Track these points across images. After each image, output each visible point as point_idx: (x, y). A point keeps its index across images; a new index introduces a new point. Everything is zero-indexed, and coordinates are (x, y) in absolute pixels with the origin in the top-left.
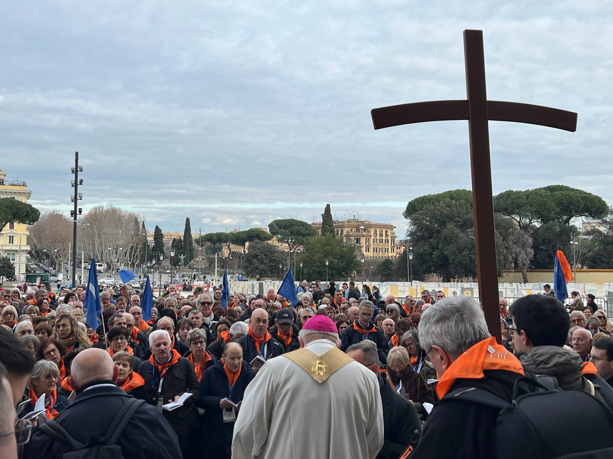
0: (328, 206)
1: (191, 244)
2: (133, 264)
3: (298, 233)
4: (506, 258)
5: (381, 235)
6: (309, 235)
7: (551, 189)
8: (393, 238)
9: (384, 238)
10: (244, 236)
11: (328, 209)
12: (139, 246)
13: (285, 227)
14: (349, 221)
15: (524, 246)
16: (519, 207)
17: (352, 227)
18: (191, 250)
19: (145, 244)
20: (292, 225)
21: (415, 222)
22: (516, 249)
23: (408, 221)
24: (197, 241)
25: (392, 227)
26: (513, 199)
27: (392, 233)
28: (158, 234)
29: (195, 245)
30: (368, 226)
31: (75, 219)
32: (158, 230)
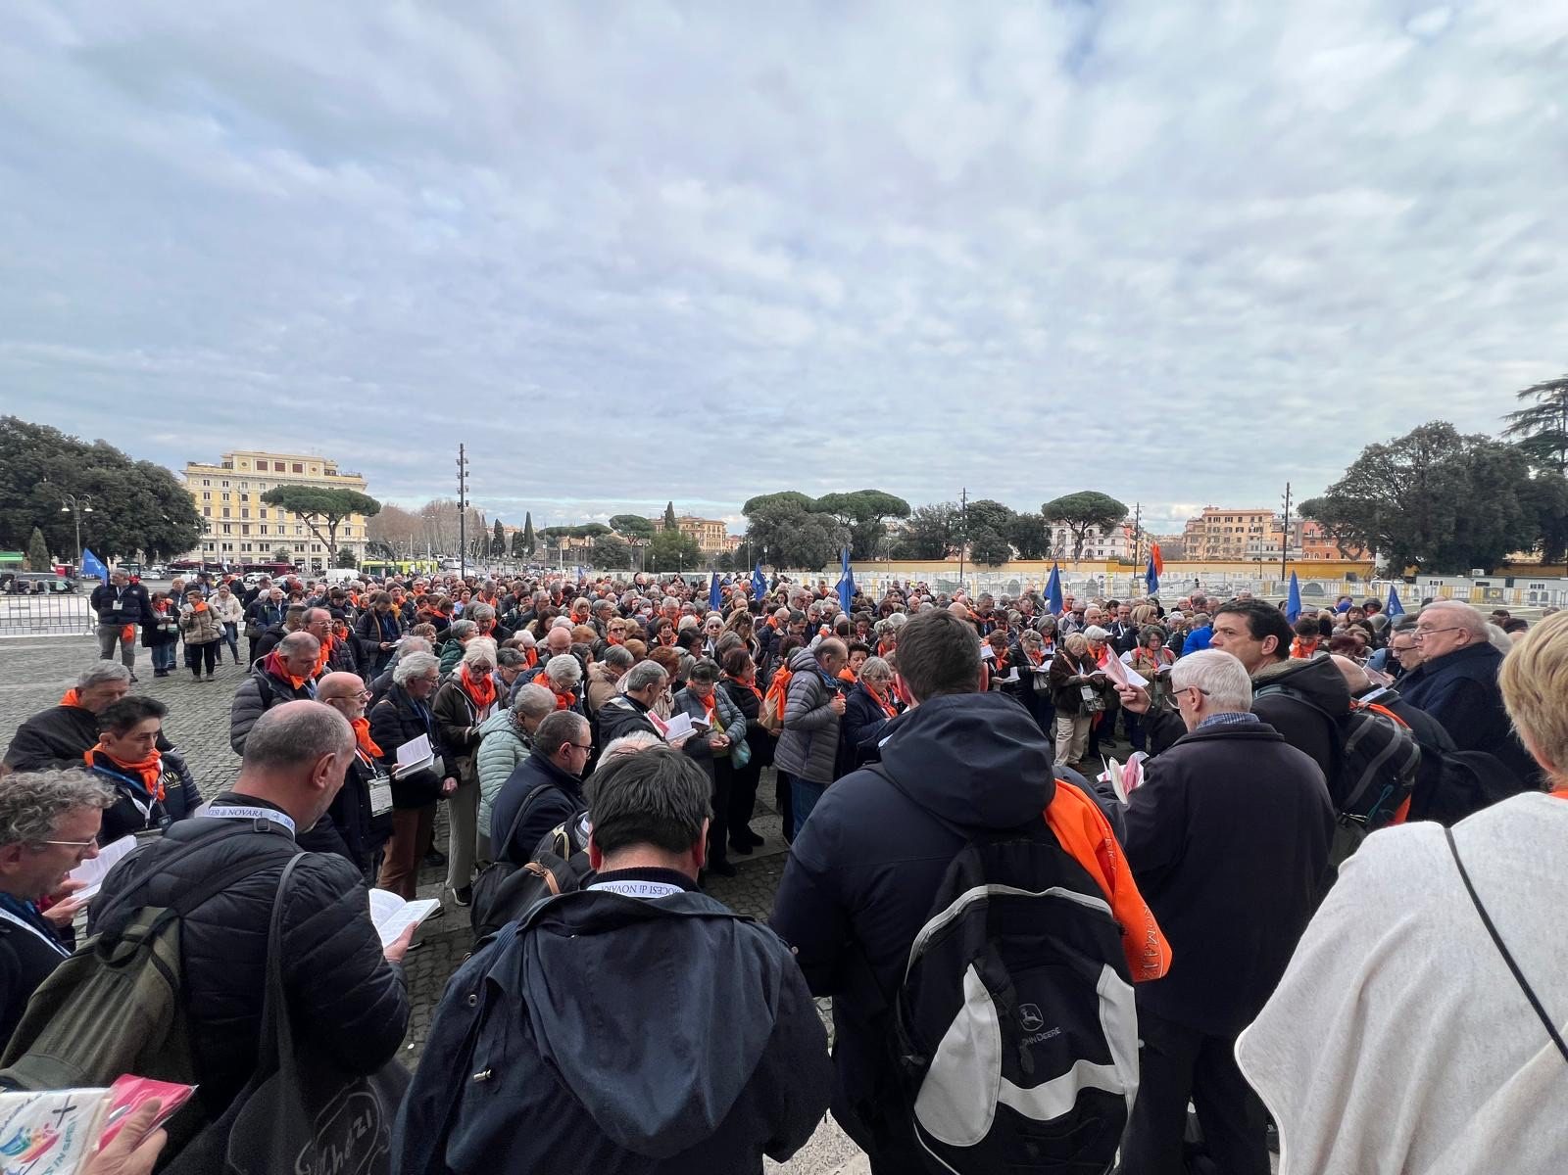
0: (670, 503)
1: (532, 537)
2: (475, 556)
3: (638, 528)
4: (831, 552)
5: (714, 531)
6: (648, 529)
7: (867, 493)
8: (724, 533)
9: (716, 533)
10: (584, 530)
11: (670, 507)
12: (481, 539)
13: (626, 522)
14: (684, 518)
15: (845, 540)
16: (841, 507)
17: (687, 522)
18: (533, 543)
19: (487, 538)
20: (632, 521)
21: (753, 519)
22: (839, 544)
23: (746, 519)
24: (537, 534)
25: (723, 524)
26: (837, 501)
27: (724, 529)
28: (498, 528)
29: (536, 538)
30: (702, 523)
31: (462, 511)
32: (498, 523)
